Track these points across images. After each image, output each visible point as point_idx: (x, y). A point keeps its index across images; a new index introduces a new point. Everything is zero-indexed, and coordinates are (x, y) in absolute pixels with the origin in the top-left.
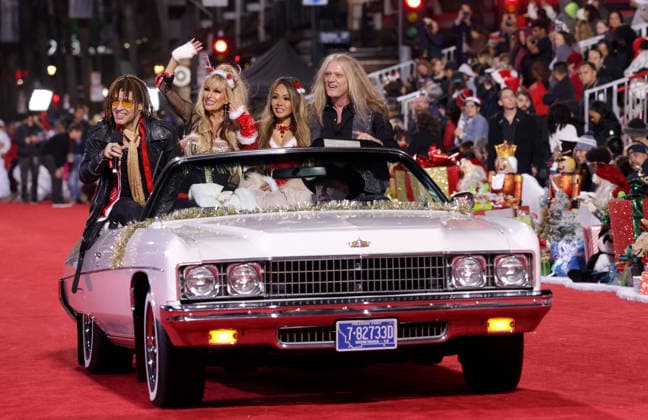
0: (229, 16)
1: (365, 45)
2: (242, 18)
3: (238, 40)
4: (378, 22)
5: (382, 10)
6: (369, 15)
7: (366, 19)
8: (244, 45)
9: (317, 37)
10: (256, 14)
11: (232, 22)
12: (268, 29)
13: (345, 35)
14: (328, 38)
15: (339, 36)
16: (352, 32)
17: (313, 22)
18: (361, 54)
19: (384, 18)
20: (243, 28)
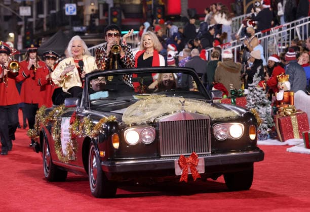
0: (30, 20)
1: (91, 33)
2: (36, 21)
3: (34, 30)
4: (97, 23)
5: (99, 18)
6: (93, 19)
7: (92, 21)
8: (37, 32)
9: (72, 29)
10: (42, 19)
11: (31, 23)
12: (48, 25)
13: (84, 28)
14: (77, 29)
15: (82, 28)
16: (86, 27)
17: (70, 23)
18: (90, 37)
19: (100, 20)
20: (36, 25)
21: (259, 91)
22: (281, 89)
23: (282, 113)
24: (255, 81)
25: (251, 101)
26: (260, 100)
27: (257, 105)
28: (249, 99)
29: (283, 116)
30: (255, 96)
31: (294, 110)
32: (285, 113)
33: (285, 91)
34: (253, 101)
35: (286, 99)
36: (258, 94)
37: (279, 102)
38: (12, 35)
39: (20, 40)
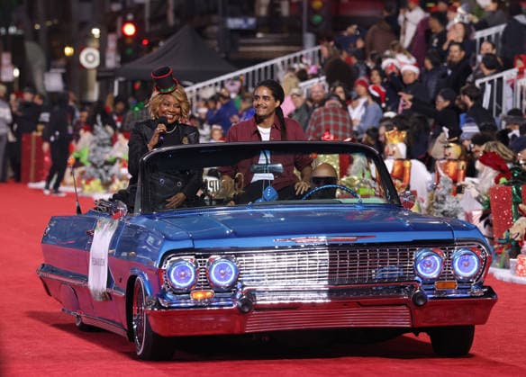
2: (153, 2)
3: (147, 24)
6: (276, 2)
7: (272, 6)
8: (153, 28)
9: (224, 22)
11: (141, 6)
12: (177, 13)
13: (251, 21)
14: (234, 23)
15: (246, 21)
16: (259, 18)
17: (220, 8)
18: (268, 41)
19: (291, 4)
20: (153, 12)
38: (96, 32)
39: (112, 44)
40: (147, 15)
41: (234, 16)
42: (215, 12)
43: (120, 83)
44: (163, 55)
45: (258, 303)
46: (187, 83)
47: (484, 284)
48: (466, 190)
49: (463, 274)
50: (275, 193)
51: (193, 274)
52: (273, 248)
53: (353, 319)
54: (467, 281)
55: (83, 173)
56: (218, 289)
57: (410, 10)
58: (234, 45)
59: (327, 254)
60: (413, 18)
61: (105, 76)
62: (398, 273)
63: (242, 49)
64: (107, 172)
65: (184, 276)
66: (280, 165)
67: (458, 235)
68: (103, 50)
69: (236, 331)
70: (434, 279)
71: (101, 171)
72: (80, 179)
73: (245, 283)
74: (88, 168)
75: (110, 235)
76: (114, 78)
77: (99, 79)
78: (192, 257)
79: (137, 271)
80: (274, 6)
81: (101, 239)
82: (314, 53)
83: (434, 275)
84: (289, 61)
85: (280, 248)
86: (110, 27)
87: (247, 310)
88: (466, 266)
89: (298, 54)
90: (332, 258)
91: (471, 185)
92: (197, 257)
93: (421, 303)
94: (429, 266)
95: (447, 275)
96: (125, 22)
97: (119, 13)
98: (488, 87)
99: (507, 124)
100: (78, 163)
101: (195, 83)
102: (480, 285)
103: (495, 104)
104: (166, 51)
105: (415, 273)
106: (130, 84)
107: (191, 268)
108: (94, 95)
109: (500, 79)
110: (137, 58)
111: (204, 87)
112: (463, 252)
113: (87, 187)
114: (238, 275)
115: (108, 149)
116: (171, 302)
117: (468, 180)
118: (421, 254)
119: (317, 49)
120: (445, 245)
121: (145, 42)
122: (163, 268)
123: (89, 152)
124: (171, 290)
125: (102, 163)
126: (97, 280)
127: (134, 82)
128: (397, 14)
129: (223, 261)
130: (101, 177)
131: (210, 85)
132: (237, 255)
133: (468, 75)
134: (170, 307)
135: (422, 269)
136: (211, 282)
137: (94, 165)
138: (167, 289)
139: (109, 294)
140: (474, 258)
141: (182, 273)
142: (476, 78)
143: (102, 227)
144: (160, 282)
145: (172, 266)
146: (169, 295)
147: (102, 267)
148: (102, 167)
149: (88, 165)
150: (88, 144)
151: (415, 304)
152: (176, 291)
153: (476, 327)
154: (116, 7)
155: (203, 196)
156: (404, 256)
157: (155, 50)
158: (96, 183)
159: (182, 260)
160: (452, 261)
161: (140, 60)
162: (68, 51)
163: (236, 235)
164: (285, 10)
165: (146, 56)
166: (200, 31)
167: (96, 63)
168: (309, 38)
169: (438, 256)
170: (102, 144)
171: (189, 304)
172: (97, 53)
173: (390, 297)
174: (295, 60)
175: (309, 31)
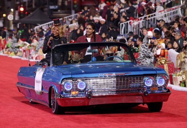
0: (24, 0)
1: (62, 10)
2: (28, 1)
3: (27, 7)
6: (64, 1)
8: (29, 9)
9: (49, 7)
10: (32, 0)
11: (25, 2)
13: (57, 7)
14: (52, 7)
15: (55, 7)
16: (59, 6)
17: (48, 3)
18: (61, 12)
19: (68, 2)
20: (28, 4)
21: (147, 49)
22: (159, 48)
23: (159, 63)
24: (144, 43)
25: (141, 55)
26: (147, 54)
27: (145, 58)
28: (140, 54)
29: (159, 64)
30: (144, 52)
31: (166, 61)
32: (161, 63)
33: (161, 49)
34: (143, 55)
35: (162, 54)
36: (146, 50)
37: (158, 56)
38: (12, 10)
39: (17, 13)
40: (27, 5)
41: (52, 5)
42: (46, 4)
43: (19, 25)
44: (32, 16)
45: (93, 95)
46: (38, 24)
47: (167, 88)
48: (118, 54)
49: (160, 85)
50: (95, 59)
51: (72, 86)
52: (98, 77)
53: (124, 100)
54: (161, 87)
55: (9, 50)
56: (80, 91)
57: (102, 4)
58: (52, 14)
59: (116, 79)
60: (102, 6)
61: (15, 23)
62: (138, 85)
63: (54, 15)
64: (16, 50)
65: (69, 87)
66: (97, 50)
67: (158, 72)
68: (14, 15)
69: (86, 104)
70: (150, 87)
71: (14, 50)
72: (8, 52)
73: (89, 89)
74: (10, 49)
75: (42, 73)
76: (17, 23)
77: (13, 23)
78: (72, 80)
79: (53, 85)
80: (63, 3)
81: (39, 74)
82: (75, 16)
83: (150, 85)
84: (68, 18)
85: (100, 77)
86: (16, 9)
87: (90, 98)
88: (161, 83)
89: (70, 16)
90: (117, 80)
91: (119, 53)
92: (73, 80)
93: (147, 95)
94: (149, 83)
95: (155, 85)
96: (21, 7)
97: (19, 5)
98: (124, 25)
99: (129, 36)
100: (7, 48)
101: (41, 24)
102: (165, 89)
103: (126, 30)
104: (33, 15)
105: (144, 85)
106: (22, 25)
107: (71, 84)
108: (12, 28)
109: (127, 23)
110: (24, 17)
111: (43, 26)
112: (160, 78)
113: (10, 54)
114: (87, 86)
115: (16, 43)
116: (65, 95)
117: (118, 52)
118: (146, 78)
119: (75, 15)
120: (154, 76)
121: (26, 13)
122: (62, 84)
123: (11, 44)
124: (64, 91)
125: (14, 47)
126: (38, 88)
127: (23, 24)
128: (98, 5)
129: (81, 82)
130: (14, 51)
131: (45, 25)
132: (86, 80)
133: (118, 22)
134: (64, 97)
135: (147, 84)
136: (78, 88)
137: (12, 48)
138: (63, 91)
139: (42, 92)
140: (163, 79)
141: (68, 86)
142: (120, 23)
143: (39, 70)
144: (61, 88)
145: (65, 84)
146: (64, 93)
147: (40, 84)
148: (14, 49)
149: (11, 48)
150: (10, 42)
151: (144, 95)
152: (66, 92)
153: (163, 102)
154: (18, 3)
155: (70, 60)
156: (140, 79)
157: (29, 15)
158: (13, 53)
159: (68, 81)
160: (156, 81)
161: (25, 18)
162: (4, 15)
163: (86, 73)
164: (66, 3)
165: (27, 17)
166: (42, 10)
167: (12, 19)
168: (73, 11)
169: (151, 79)
170: (14, 42)
171: (71, 96)
172: (12, 16)
173: (136, 93)
174: (69, 18)
175: (73, 9)
